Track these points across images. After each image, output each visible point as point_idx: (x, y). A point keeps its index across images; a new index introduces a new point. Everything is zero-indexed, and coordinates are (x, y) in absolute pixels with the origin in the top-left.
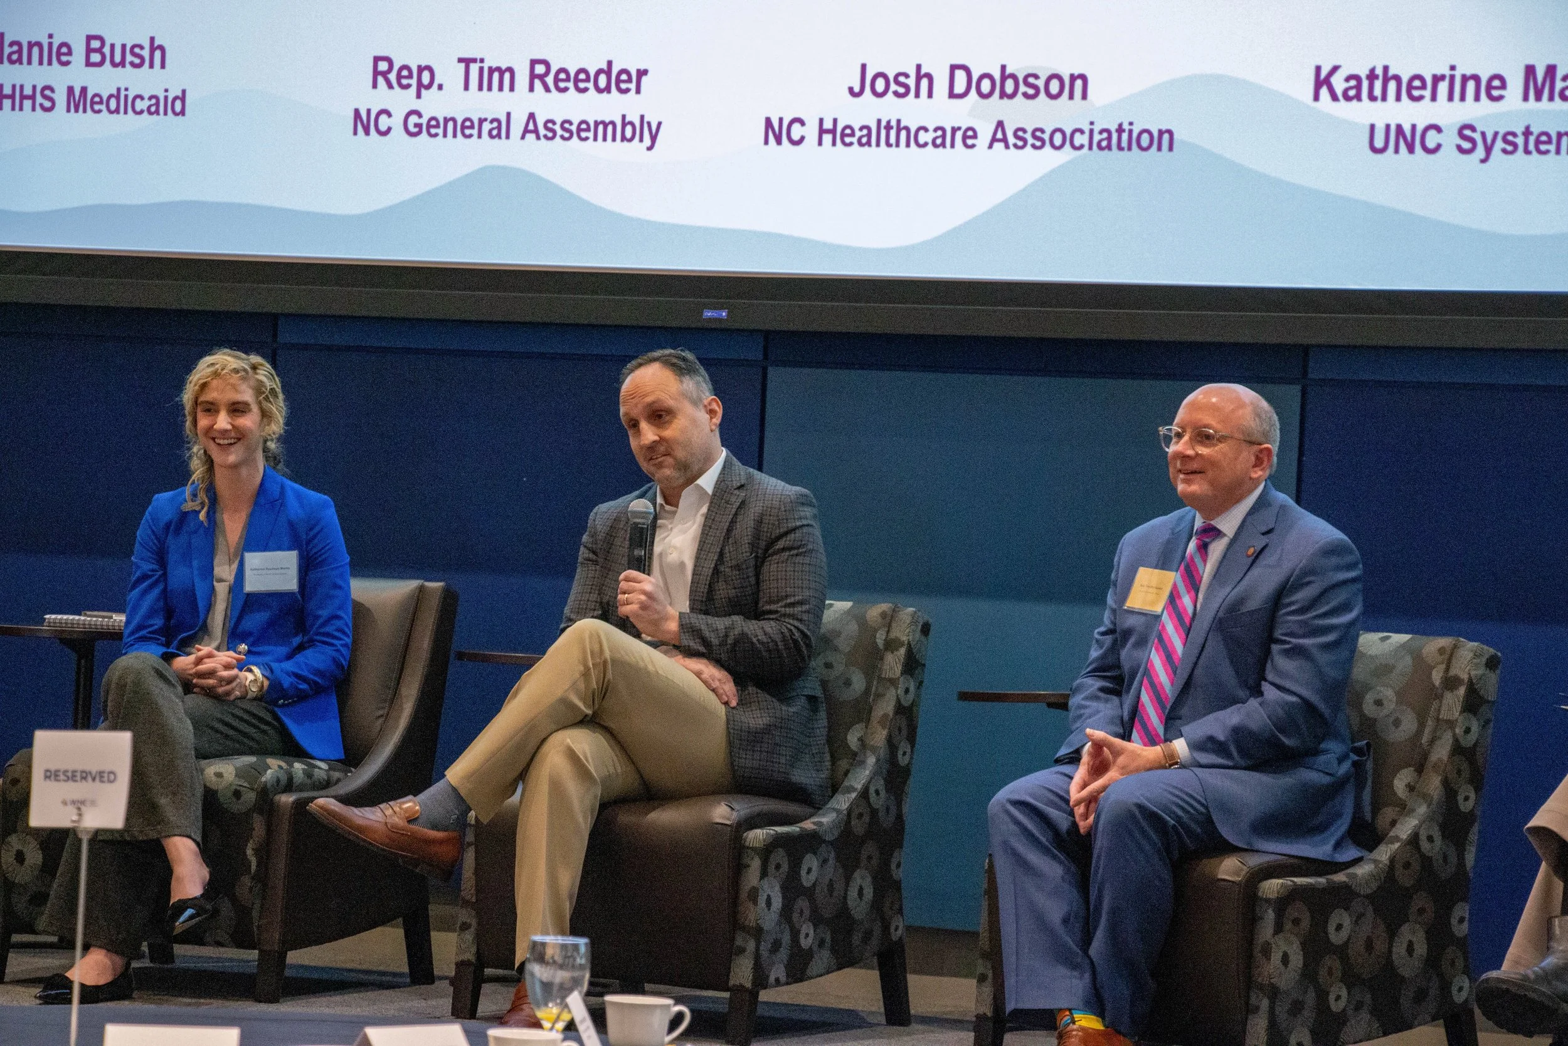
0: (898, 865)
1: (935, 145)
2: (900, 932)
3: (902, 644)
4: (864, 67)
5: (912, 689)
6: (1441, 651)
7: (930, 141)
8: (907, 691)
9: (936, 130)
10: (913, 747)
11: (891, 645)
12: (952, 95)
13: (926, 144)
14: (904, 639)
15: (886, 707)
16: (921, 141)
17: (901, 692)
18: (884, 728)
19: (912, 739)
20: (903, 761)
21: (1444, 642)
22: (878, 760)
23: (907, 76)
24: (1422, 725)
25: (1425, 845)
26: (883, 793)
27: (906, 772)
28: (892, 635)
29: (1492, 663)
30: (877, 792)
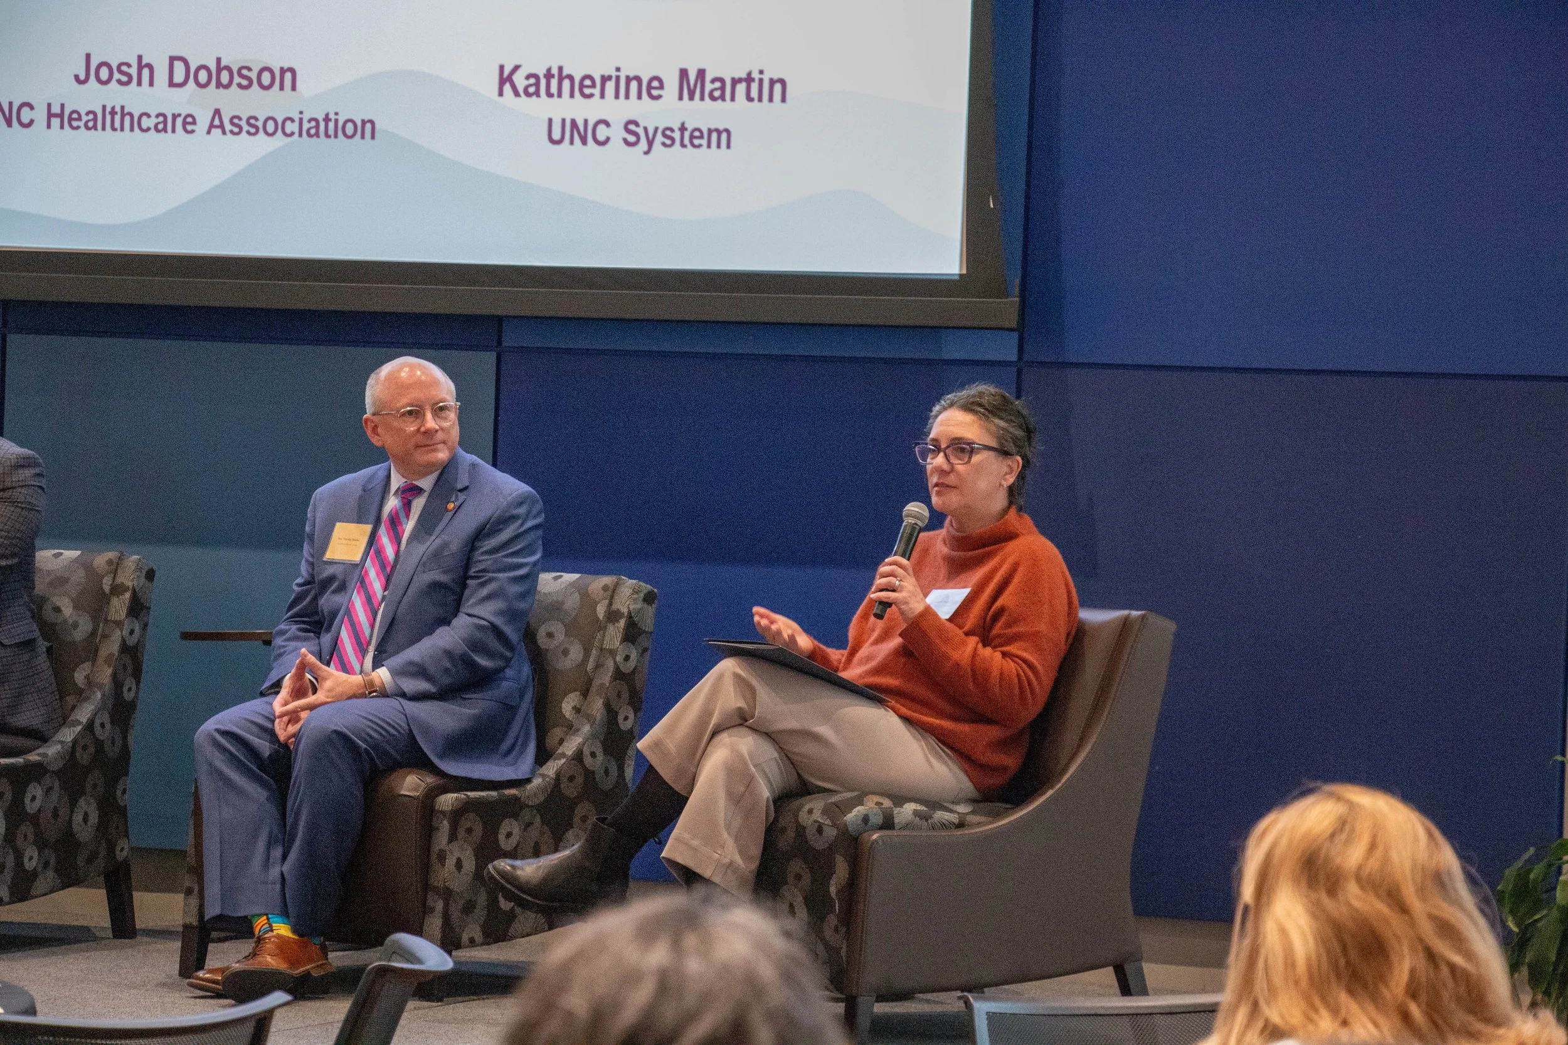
0: (124, 792)
1: (157, 130)
2: (125, 853)
3: (126, 589)
4: (88, 56)
5: (137, 629)
6: (605, 588)
7: (152, 126)
8: (132, 632)
9: (157, 116)
10: (138, 683)
11: (117, 590)
12: (172, 84)
13: (148, 129)
14: (130, 584)
15: (112, 647)
16: (144, 126)
17: (125, 632)
18: (109, 666)
19: (137, 674)
20: (128, 696)
21: (607, 580)
22: (103, 695)
23: (129, 65)
24: (587, 653)
25: (588, 761)
26: (108, 726)
27: (132, 706)
28: (119, 581)
29: (649, 598)
30: (102, 725)
